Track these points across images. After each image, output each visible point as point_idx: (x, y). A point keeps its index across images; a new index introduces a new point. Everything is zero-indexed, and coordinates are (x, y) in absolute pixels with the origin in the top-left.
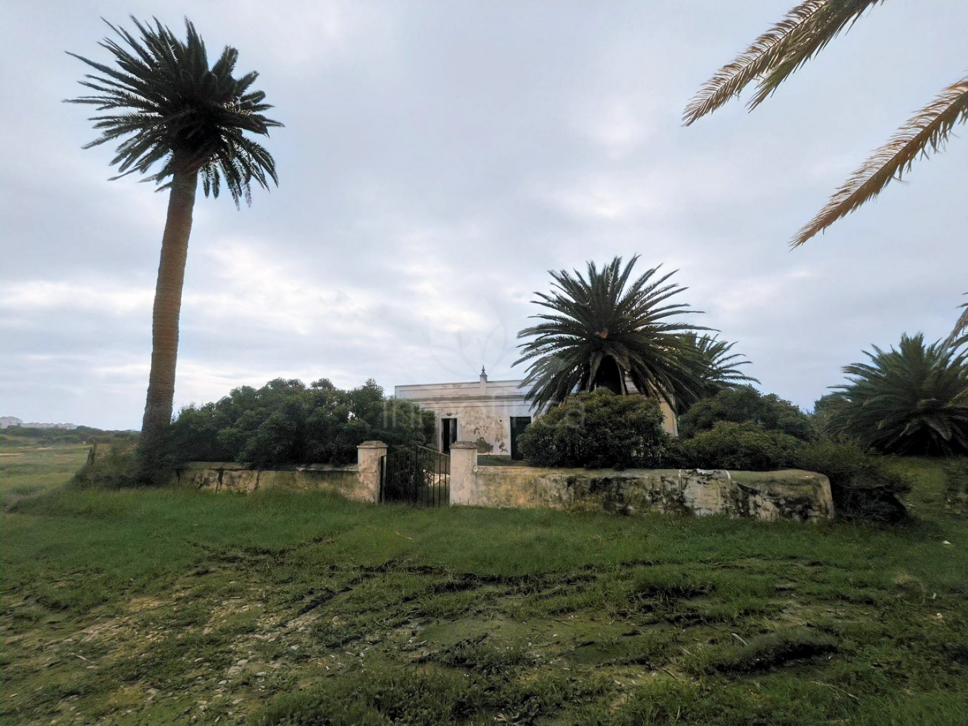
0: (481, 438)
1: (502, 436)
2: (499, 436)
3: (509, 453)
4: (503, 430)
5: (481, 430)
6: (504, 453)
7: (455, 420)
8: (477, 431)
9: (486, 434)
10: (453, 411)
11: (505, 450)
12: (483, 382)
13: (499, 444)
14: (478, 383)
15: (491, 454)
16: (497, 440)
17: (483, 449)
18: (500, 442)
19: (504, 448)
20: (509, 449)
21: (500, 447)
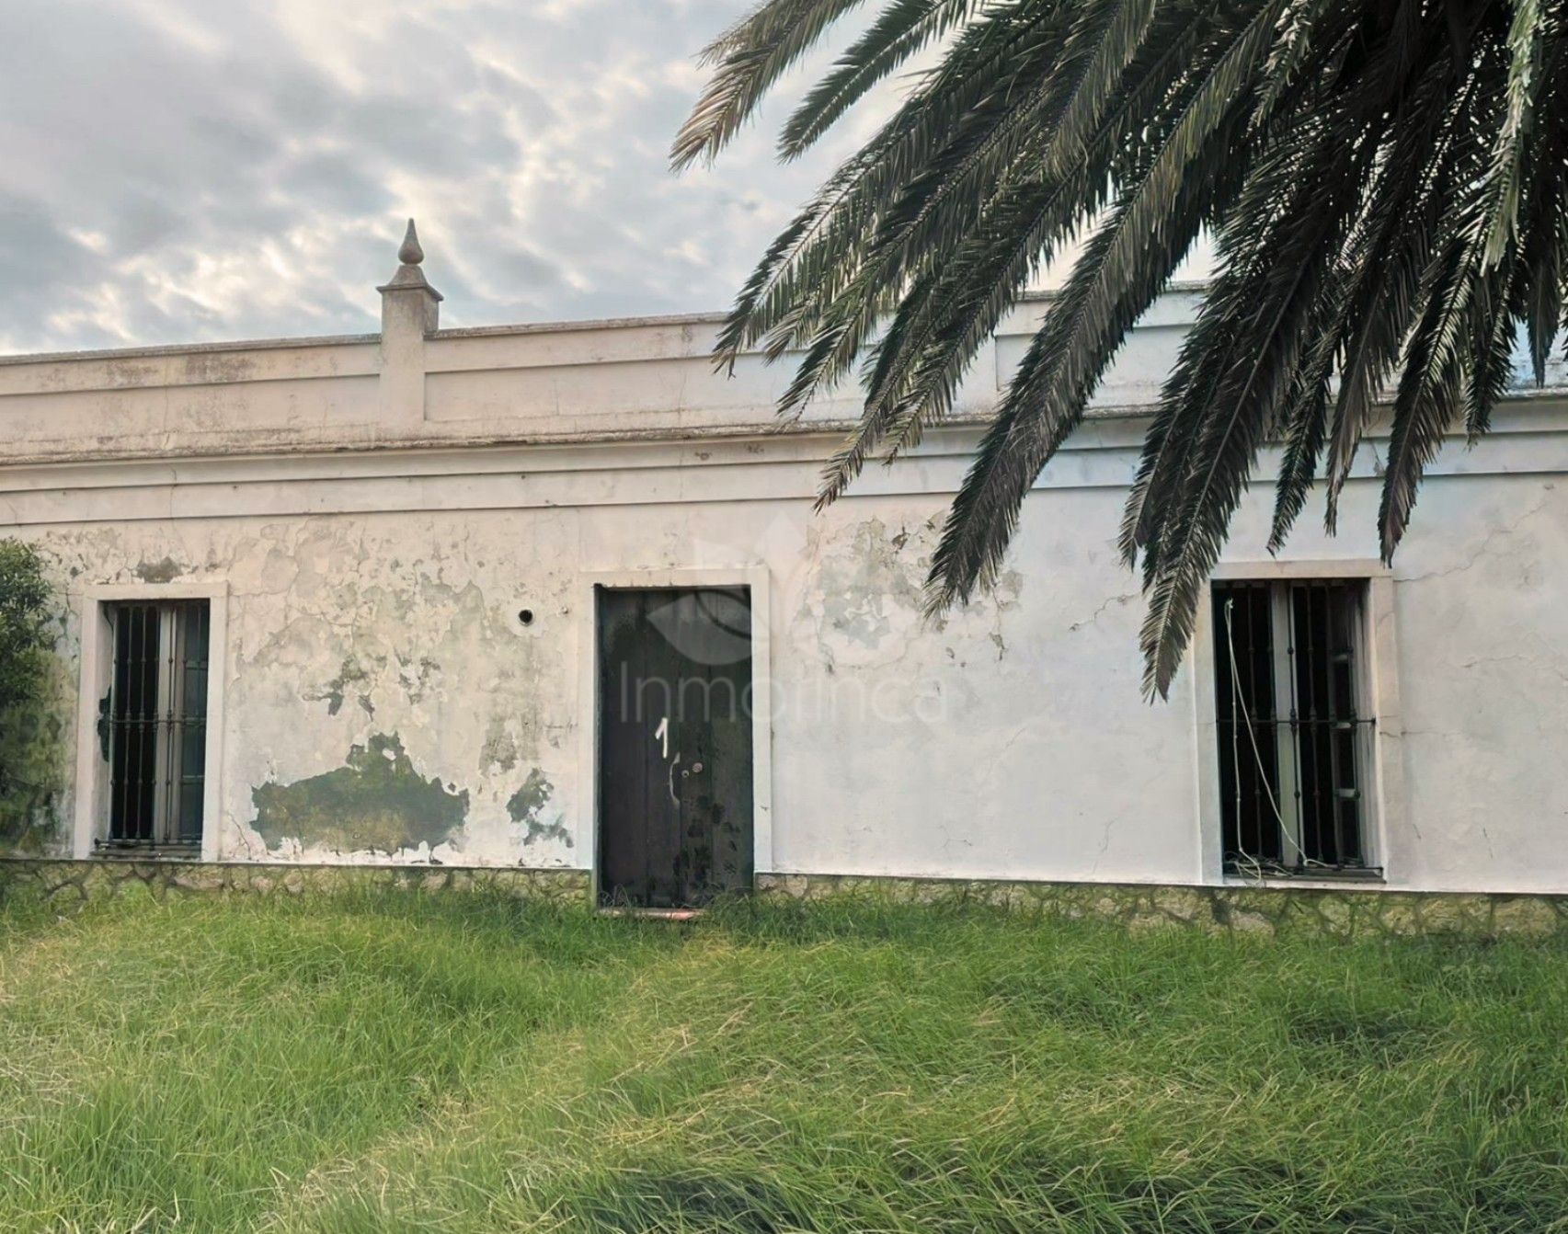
0: (379, 742)
1: (531, 724)
2: (513, 727)
3: (582, 856)
4: (545, 685)
5: (385, 687)
6: (546, 854)
7: (195, 613)
8: (351, 691)
9: (420, 715)
10: (189, 545)
11: (556, 830)
12: (406, 339)
13: (511, 783)
14: (374, 341)
15: (449, 857)
16: (499, 754)
17: (390, 822)
18: (522, 768)
19: (545, 816)
20: (583, 823)
21: (520, 806)
